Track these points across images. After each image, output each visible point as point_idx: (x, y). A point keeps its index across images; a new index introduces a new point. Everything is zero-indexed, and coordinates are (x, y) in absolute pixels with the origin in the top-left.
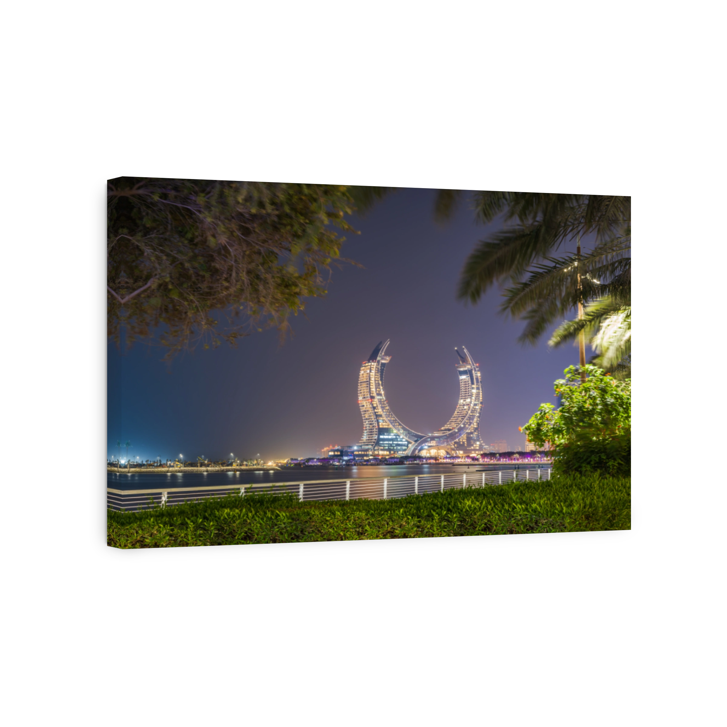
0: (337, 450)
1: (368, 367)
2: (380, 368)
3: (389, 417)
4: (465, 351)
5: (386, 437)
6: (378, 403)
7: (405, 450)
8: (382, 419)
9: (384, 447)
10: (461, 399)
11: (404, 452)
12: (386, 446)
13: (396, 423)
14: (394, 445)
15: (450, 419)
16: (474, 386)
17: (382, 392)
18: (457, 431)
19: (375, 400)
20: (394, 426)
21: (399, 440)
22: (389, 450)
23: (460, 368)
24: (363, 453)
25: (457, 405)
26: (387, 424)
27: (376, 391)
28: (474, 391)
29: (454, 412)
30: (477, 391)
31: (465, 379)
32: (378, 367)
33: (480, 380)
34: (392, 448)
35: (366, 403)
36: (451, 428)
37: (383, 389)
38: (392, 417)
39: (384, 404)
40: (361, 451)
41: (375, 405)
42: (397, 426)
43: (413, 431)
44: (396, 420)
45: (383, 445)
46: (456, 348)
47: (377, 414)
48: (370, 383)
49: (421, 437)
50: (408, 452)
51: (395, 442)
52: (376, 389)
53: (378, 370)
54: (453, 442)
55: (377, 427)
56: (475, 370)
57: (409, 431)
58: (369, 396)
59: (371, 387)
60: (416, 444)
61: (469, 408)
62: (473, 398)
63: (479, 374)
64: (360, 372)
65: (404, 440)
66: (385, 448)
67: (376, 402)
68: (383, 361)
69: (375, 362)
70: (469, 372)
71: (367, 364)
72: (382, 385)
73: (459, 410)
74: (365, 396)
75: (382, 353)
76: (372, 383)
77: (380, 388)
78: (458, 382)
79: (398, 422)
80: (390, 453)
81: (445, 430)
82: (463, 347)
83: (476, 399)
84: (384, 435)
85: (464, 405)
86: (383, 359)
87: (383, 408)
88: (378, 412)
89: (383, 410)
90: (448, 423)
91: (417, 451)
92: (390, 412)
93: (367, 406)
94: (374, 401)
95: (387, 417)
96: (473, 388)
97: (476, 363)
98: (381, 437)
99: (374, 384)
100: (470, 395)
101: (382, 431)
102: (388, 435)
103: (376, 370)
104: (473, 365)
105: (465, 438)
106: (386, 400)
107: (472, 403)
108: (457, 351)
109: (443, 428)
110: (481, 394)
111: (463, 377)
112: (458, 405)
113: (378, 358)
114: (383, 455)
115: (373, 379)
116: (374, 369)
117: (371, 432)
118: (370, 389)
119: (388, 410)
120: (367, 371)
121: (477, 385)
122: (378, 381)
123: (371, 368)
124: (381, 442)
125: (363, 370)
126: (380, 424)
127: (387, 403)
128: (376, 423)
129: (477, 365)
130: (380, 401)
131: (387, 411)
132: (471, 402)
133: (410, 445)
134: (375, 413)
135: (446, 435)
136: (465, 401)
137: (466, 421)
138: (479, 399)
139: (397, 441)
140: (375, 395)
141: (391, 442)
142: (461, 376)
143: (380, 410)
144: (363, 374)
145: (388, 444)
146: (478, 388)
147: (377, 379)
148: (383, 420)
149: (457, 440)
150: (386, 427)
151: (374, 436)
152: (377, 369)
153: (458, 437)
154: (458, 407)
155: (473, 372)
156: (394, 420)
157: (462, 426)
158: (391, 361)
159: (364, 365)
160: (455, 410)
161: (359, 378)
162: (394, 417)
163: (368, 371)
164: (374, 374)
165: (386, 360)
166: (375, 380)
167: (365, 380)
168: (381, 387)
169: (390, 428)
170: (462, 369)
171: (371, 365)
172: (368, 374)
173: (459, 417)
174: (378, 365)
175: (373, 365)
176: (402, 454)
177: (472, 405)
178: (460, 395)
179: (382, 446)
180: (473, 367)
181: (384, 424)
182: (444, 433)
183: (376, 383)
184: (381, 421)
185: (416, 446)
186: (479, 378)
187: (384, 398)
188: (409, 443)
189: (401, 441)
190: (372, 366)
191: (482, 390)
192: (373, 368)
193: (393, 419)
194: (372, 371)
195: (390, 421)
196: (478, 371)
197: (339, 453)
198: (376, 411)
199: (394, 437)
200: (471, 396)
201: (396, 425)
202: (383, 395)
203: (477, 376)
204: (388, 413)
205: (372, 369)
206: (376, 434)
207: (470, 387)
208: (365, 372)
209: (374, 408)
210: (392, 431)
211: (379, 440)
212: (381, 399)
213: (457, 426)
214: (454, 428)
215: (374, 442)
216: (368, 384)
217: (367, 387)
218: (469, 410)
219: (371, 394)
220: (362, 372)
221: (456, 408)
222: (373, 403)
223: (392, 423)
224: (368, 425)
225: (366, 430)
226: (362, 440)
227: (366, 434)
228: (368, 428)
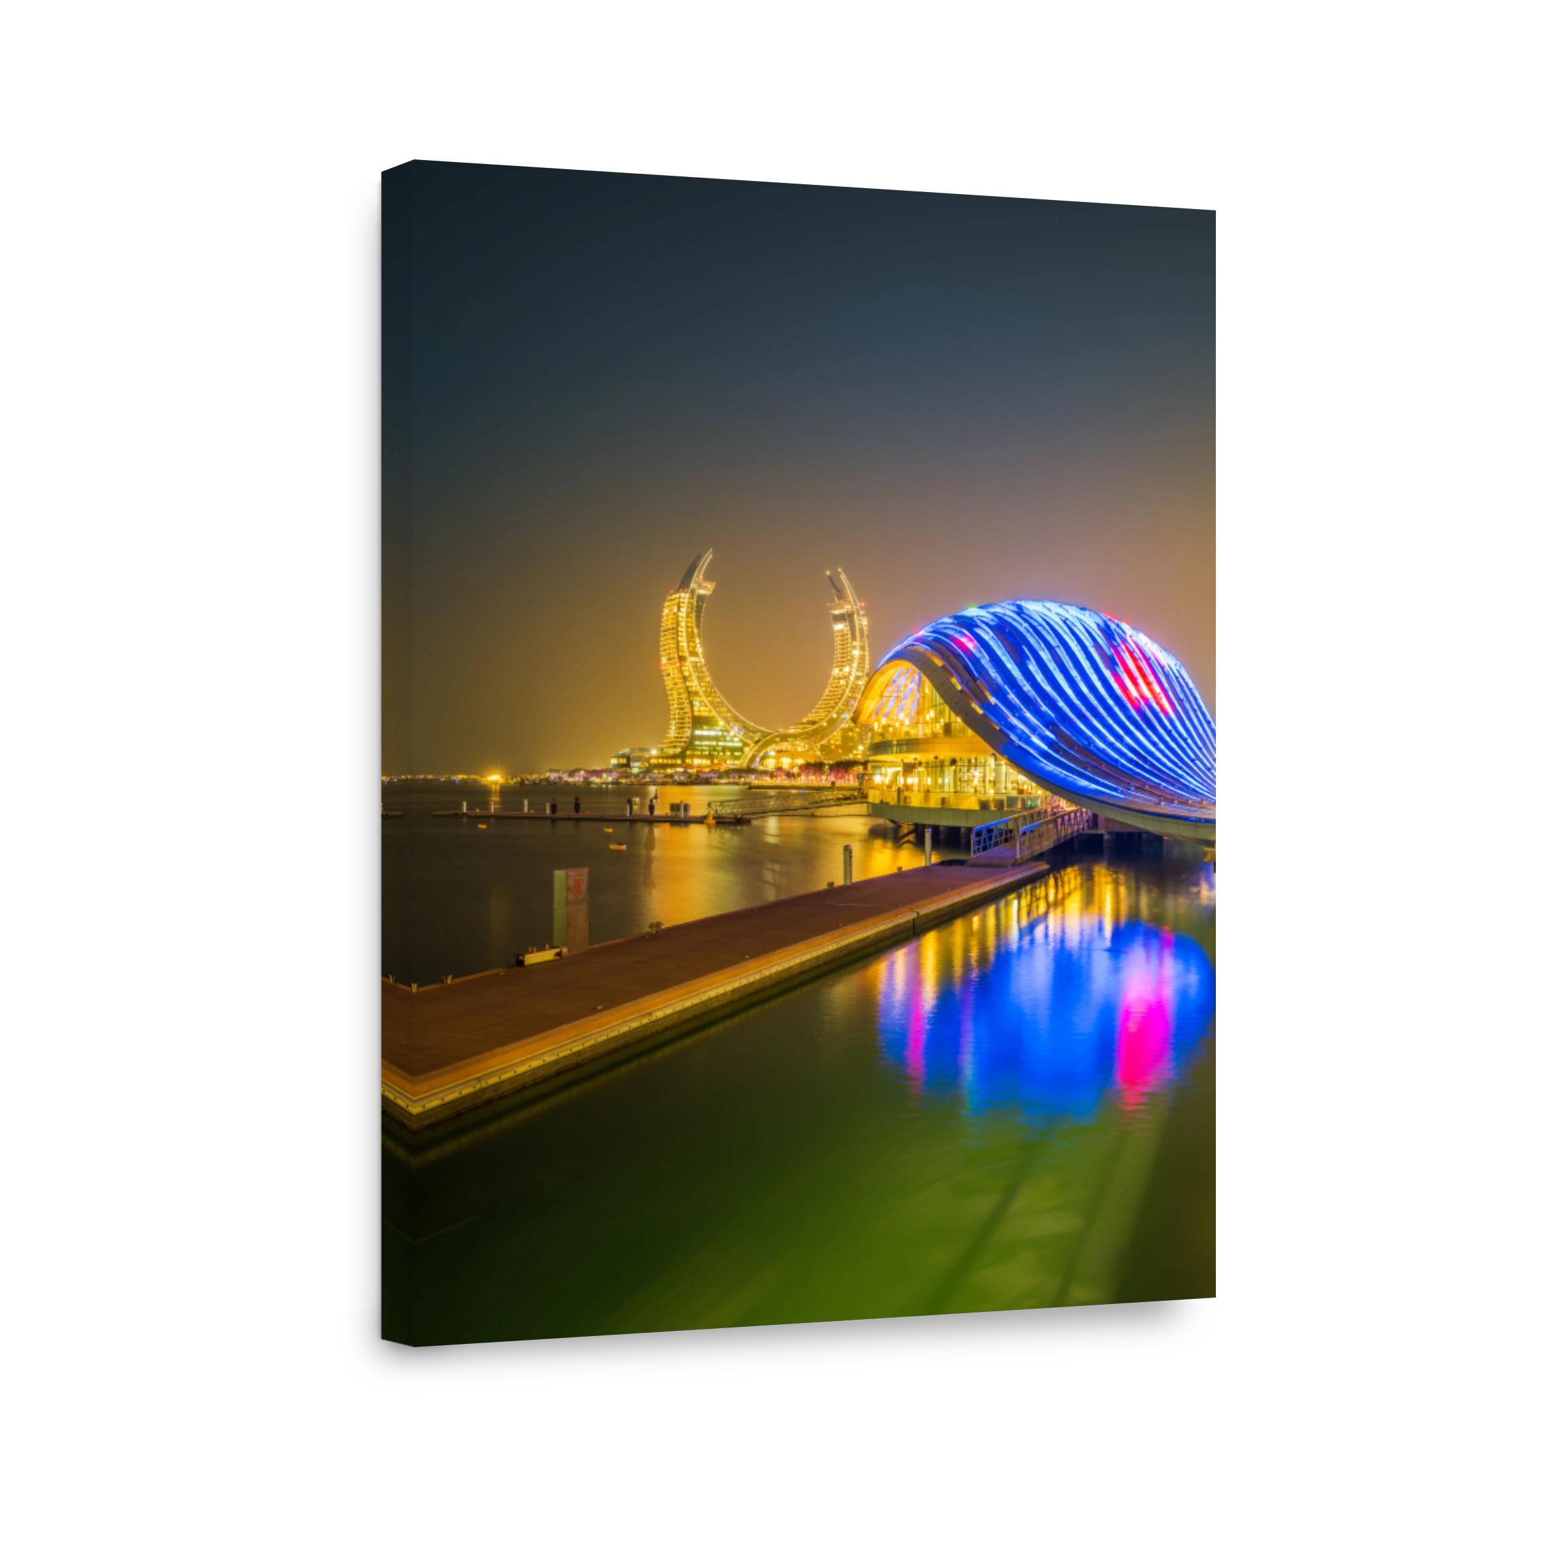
0: (623, 756)
1: (674, 602)
2: (695, 604)
3: (709, 696)
4: (843, 577)
5: (705, 733)
6: (691, 670)
7: (737, 758)
8: (699, 699)
9: (702, 751)
10: (836, 667)
11: (736, 762)
12: (705, 750)
13: (722, 707)
14: (720, 748)
15: (817, 704)
16: (857, 643)
17: (700, 650)
18: (825, 724)
19: (687, 664)
20: (719, 713)
21: (728, 738)
22: (711, 757)
23: (835, 609)
24: (665, 761)
25: (829, 679)
26: (707, 709)
27: (689, 646)
28: (856, 653)
29: (824, 691)
30: (862, 653)
31: (842, 631)
32: (692, 600)
33: (866, 632)
34: (716, 753)
35: (673, 669)
36: (816, 719)
37: (700, 643)
38: (715, 697)
39: (702, 672)
40: (663, 758)
41: (687, 674)
42: (725, 714)
43: (752, 724)
44: (722, 703)
45: (700, 748)
46: (828, 573)
47: (690, 689)
48: (678, 631)
49: (765, 735)
50: (742, 763)
51: (721, 744)
52: (688, 642)
53: (692, 608)
54: (819, 745)
55: (690, 715)
56: (859, 614)
57: (744, 722)
58: (676, 656)
59: (680, 638)
60: (756, 748)
61: (847, 682)
62: (855, 665)
63: (865, 622)
64: (663, 611)
65: (736, 739)
66: (704, 753)
67: (688, 667)
68: (702, 592)
69: (686, 593)
70: (848, 618)
71: (674, 596)
72: (699, 637)
73: (833, 687)
74: (672, 656)
75: (699, 575)
76: (682, 632)
77: (694, 642)
78: (832, 631)
79: (727, 707)
80: (712, 762)
81: (808, 723)
82: (840, 570)
83: (859, 667)
84: (701, 728)
85: (840, 678)
86: (700, 586)
87: (700, 679)
88: (691, 687)
89: (700, 683)
90: (814, 711)
91: (758, 759)
92: (712, 687)
93: (674, 674)
94: (685, 666)
95: (707, 697)
96: (854, 647)
97: (860, 600)
98: (698, 732)
99: (684, 634)
100: (849, 660)
101: (698, 722)
102: (709, 730)
103: (688, 607)
104: (856, 605)
105: (840, 738)
106: (705, 665)
107: (853, 674)
108: (830, 578)
109: (805, 720)
110: (867, 658)
111: (839, 627)
112: (832, 678)
113: (693, 585)
114: (699, 766)
115: (683, 624)
116: (685, 605)
117: (681, 727)
118: (678, 642)
119: (709, 683)
120: (673, 609)
121: (861, 641)
122: (692, 628)
123: (679, 602)
124: (697, 743)
125: (669, 606)
126: (696, 709)
127: (707, 670)
128: (689, 705)
129: (863, 604)
130: (695, 666)
131: (707, 684)
132: (850, 673)
133: (746, 749)
134: (687, 688)
135: (807, 733)
136: (841, 670)
137: (842, 707)
138: (864, 667)
139: (725, 740)
140: (686, 654)
141: (714, 743)
142: (836, 624)
143: (695, 683)
144: (667, 616)
145: (710, 746)
146: (862, 648)
147: (690, 625)
148: (701, 702)
149: (824, 742)
150: (706, 714)
151: (686, 730)
152: (690, 605)
153: (827, 736)
154: (830, 682)
155: (856, 616)
156: (719, 703)
157: (835, 716)
158: (715, 591)
159: (670, 598)
160: (825, 687)
161: (662, 622)
162: (719, 697)
163: (675, 610)
164: (684, 615)
165: (706, 589)
166: (687, 627)
167: (670, 627)
168: (698, 641)
169: (713, 717)
170: (837, 612)
171: (680, 598)
172: (674, 613)
173: (831, 699)
174: (693, 598)
175: (684, 598)
176: (734, 764)
177: (852, 678)
178: (835, 661)
179: (698, 750)
180: (855, 607)
181: (702, 709)
182: (805, 728)
183: (687, 632)
184: (696, 703)
185: (757, 751)
186: (865, 629)
187: (703, 661)
188: (745, 744)
189: (732, 741)
190: (682, 600)
191: (870, 651)
192: (683, 603)
193: (717, 700)
194: (682, 609)
195: (712, 703)
196: (864, 615)
197: (624, 761)
198: (688, 684)
199: (720, 733)
200: (851, 661)
201: (724, 712)
202: (701, 656)
203: (861, 625)
204: (709, 690)
205: (681, 604)
206: (689, 727)
207: (849, 645)
208: (670, 611)
209: (685, 679)
210: (717, 721)
211: (693, 738)
212: (696, 662)
213: (827, 716)
214: (822, 720)
215: (685, 742)
216: (673, 634)
217: (673, 638)
218: (847, 686)
219: (680, 654)
220: (666, 611)
221: (827, 683)
222: (683, 668)
223: (715, 708)
224: (677, 711)
225: (675, 719)
226: (668, 738)
227: (673, 728)
228: (677, 716)
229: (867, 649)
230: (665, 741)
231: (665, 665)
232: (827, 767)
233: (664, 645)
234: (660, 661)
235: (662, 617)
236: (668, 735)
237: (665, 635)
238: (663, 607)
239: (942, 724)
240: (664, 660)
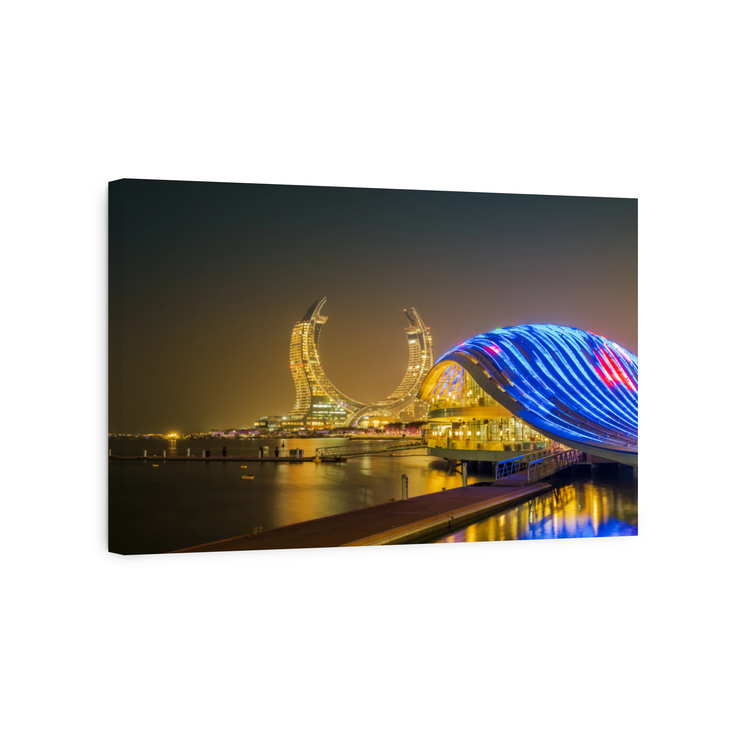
0: (262, 421)
1: (300, 328)
2: (314, 329)
3: (324, 384)
4: (415, 312)
5: (320, 406)
6: (311, 367)
7: (343, 421)
8: (316, 386)
9: (318, 417)
10: (411, 365)
11: (342, 424)
12: (320, 417)
13: (332, 390)
14: (330, 415)
15: (397, 388)
16: (424, 351)
17: (317, 356)
18: (403, 400)
19: (308, 365)
20: (330, 394)
21: (336, 409)
22: (324, 421)
23: (410, 331)
24: (292, 424)
25: (406, 373)
26: (322, 392)
27: (309, 354)
28: (424, 357)
29: (402, 380)
30: (428, 357)
31: (414, 344)
32: (312, 327)
33: (431, 345)
34: (327, 418)
35: (298, 368)
36: (397, 397)
37: (317, 353)
38: (328, 384)
39: (318, 369)
40: (290, 422)
41: (308, 371)
42: (334, 395)
43: (353, 400)
44: (332, 388)
45: (317, 415)
46: (405, 310)
47: (310, 380)
48: (302, 346)
49: (362, 407)
50: (346, 424)
51: (330, 412)
52: (309, 352)
53: (312, 332)
54: (399, 413)
55: (310, 395)
56: (426, 334)
57: (347, 399)
58: (300, 360)
59: (303, 350)
60: (356, 415)
61: (418, 375)
62: (423, 364)
63: (430, 339)
64: (292, 334)
65: (342, 410)
66: (319, 418)
67: (309, 367)
68: (318, 322)
69: (309, 322)
70: (419, 336)
71: (299, 325)
72: (317, 349)
73: (408, 378)
74: (297, 360)
75: (317, 313)
76: (305, 346)
77: (314, 352)
78: (407, 345)
79: (335, 390)
80: (325, 423)
81: (391, 399)
82: (413, 308)
83: (426, 365)
84: (318, 404)
85: (413, 372)
86: (318, 319)
87: (317, 374)
88: (311, 378)
89: (317, 376)
90: (395, 392)
91: (357, 422)
92: (325, 379)
93: (299, 371)
94: (307, 366)
95: (321, 384)
96: (423, 354)
97: (427, 327)
98: (315, 406)
99: (307, 347)
100: (420, 362)
101: (315, 399)
102: (323, 404)
103: (309, 331)
104: (424, 328)
105: (413, 408)
106: (321, 366)
107: (422, 369)
108: (406, 313)
109: (389, 398)
110: (432, 360)
111: (412, 342)
112: (407, 372)
113: (313, 318)
114: (315, 426)
115: (306, 341)
116: (307, 330)
117: (304, 402)
118: (302, 352)
119: (323, 376)
120: (299, 332)
121: (427, 350)
122: (312, 343)
123: (303, 328)
124: (315, 412)
125: (296, 331)
126: (314, 391)
127: (322, 369)
128: (309, 390)
129: (428, 328)
130: (314, 366)
131: (321, 377)
132: (420, 369)
133: (349, 416)
134: (308, 379)
135: (391, 405)
136: (414, 367)
137: (415, 390)
138: (429, 366)
139: (334, 411)
140: (308, 359)
141: (326, 412)
142: (410, 340)
143: (314, 376)
144: (295, 336)
145: (323, 414)
146: (428, 354)
147: (310, 341)
148: (317, 387)
149: (403, 410)
150: (321, 395)
151: (307, 404)
152: (310, 330)
153: (405, 407)
154: (406, 374)
155: (424, 335)
156: (330, 388)
157: (410, 395)
158: (327, 322)
159: (296, 326)
160: (404, 378)
161: (291, 340)
162: (330, 385)
163: (301, 333)
164: (307, 336)
165: (322, 320)
166: (308, 343)
167: (297, 343)
168: (315, 351)
169: (326, 396)
170: (411, 333)
171: (304, 325)
172: (300, 335)
173: (407, 385)
174: (312, 325)
175: (307, 326)
176: (340, 425)
177: (421, 372)
178: (410, 362)
179: (316, 417)
180: (423, 330)
181: (318, 391)
182: (390, 402)
183: (308, 346)
184: (314, 389)
185: (356, 417)
186: (430, 343)
187: (319, 363)
188: (348, 413)
189: (339, 411)
190: (305, 327)
191: (433, 356)
192: (306, 328)
193: (329, 386)
194: (305, 333)
195: (325, 388)
196: (429, 335)
197: (264, 424)
198: (308, 377)
199: (330, 406)
200: (421, 362)
201: (333, 393)
202: (318, 360)
203: (428, 340)
204: (323, 380)
205: (305, 330)
206: (309, 403)
207: (419, 352)
208: (297, 333)
209: (307, 374)
210: (328, 399)
211: (312, 409)
212: (314, 364)
213: (404, 395)
214: (401, 397)
215: (306, 412)
216: (299, 347)
217: (299, 350)
218: (418, 377)
219: (303, 358)
220: (294, 333)
221: (405, 375)
222: (305, 368)
223: (327, 391)
224: (301, 393)
225: (299, 398)
226: (295, 410)
227: (298, 403)
228: (301, 396)
229: (431, 355)
230: (292, 411)
231: (293, 365)
232: (404, 426)
233: (293, 354)
234: (290, 363)
235: (291, 337)
236: (294, 408)
237: (293, 348)
238: (292, 331)
239: (478, 398)
240: (292, 363)
